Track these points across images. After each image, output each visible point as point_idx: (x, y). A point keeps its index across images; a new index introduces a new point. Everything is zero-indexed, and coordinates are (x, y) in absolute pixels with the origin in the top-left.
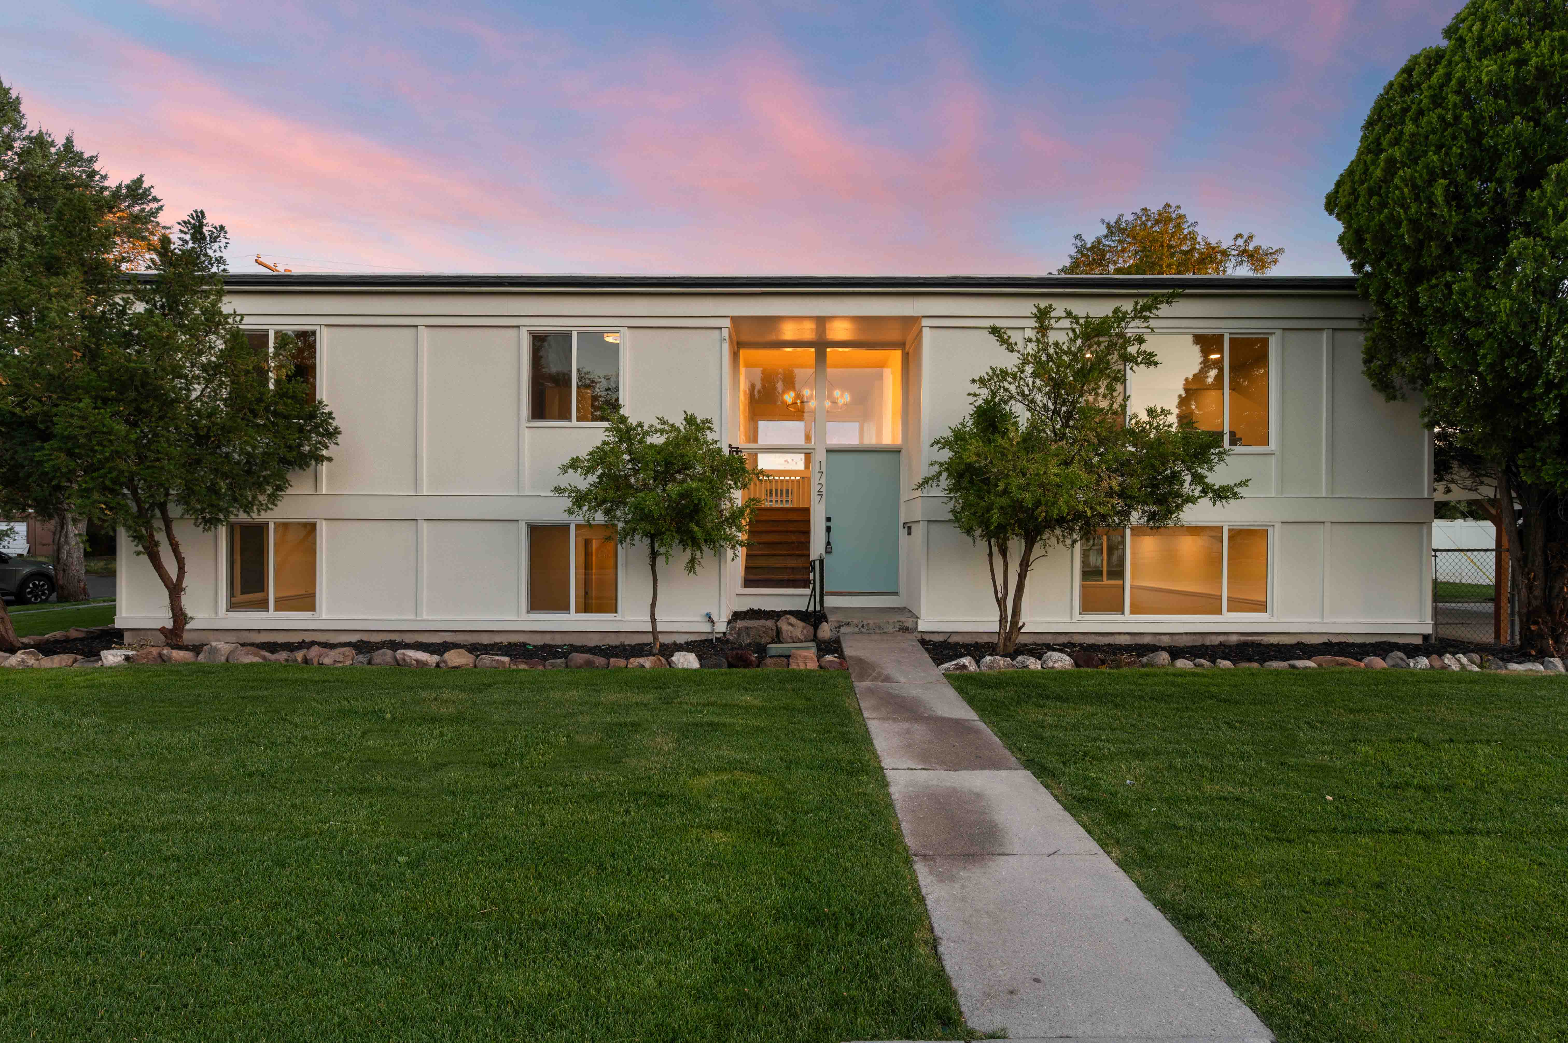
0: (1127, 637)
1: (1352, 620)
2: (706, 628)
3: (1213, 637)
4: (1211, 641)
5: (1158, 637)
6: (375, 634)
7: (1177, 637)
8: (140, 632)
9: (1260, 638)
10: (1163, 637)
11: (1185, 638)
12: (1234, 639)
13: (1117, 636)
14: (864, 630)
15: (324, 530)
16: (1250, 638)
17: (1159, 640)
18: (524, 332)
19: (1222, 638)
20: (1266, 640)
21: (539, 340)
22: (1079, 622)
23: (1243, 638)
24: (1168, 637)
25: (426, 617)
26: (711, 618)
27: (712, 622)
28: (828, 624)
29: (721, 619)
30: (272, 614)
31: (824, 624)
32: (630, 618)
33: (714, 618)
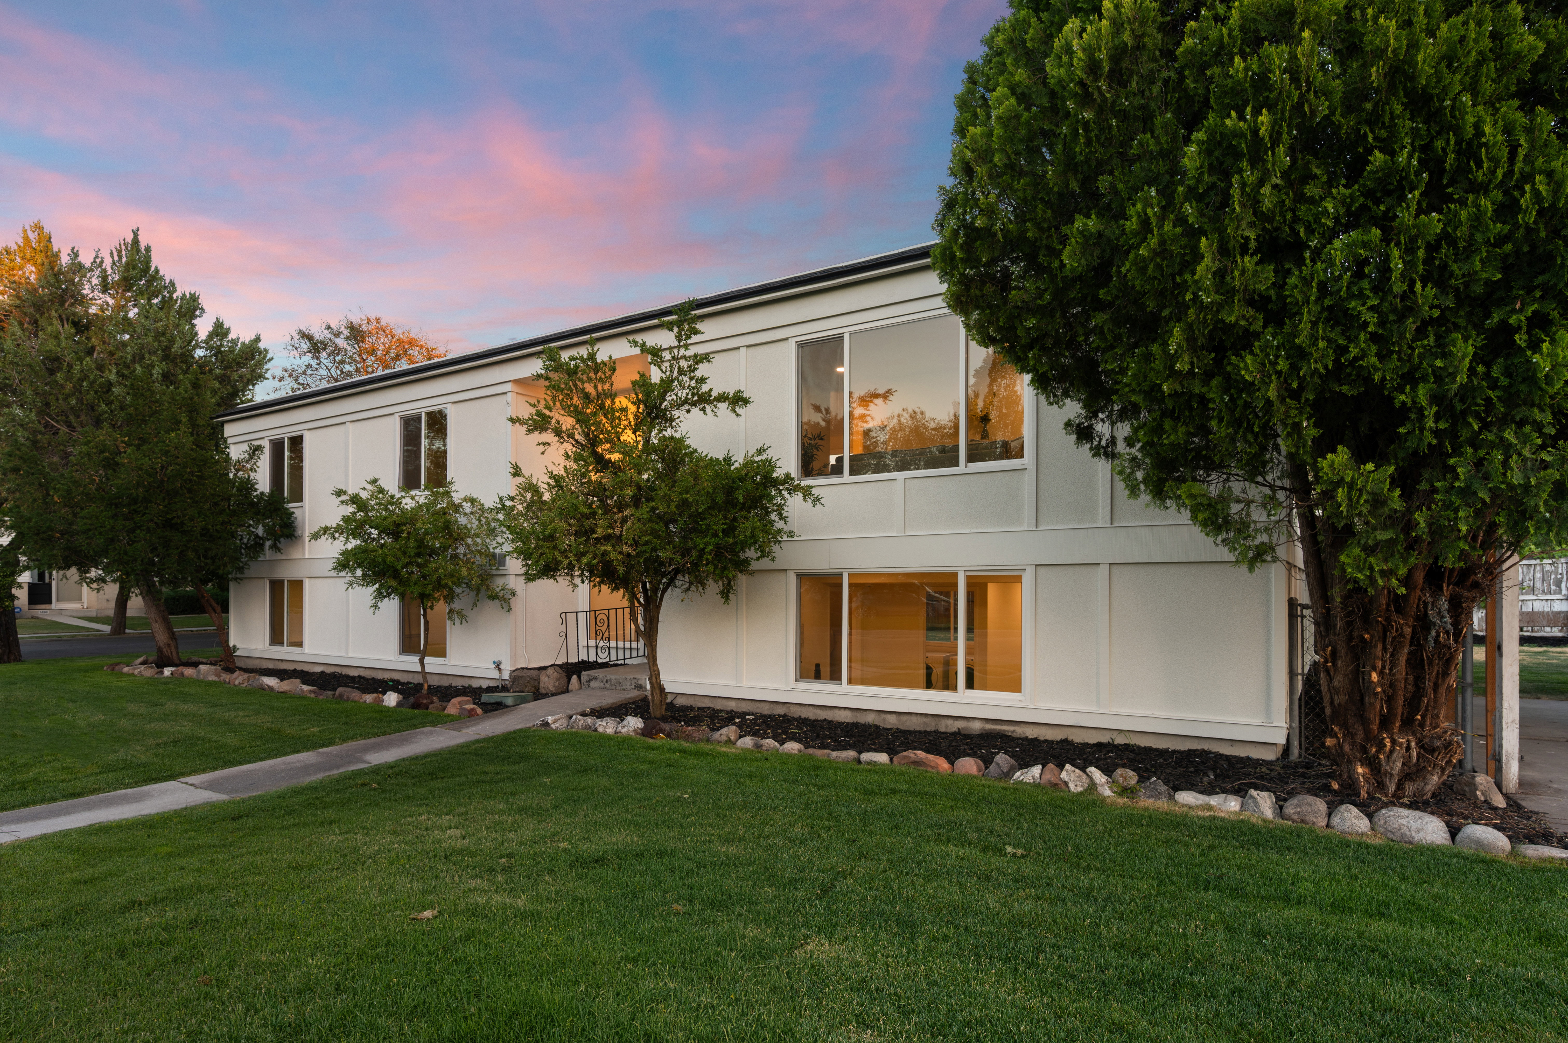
0: (848, 713)
1: (1149, 713)
2: (495, 674)
3: (950, 722)
4: (947, 726)
5: (883, 716)
7: (905, 718)
9: (1011, 728)
10: (889, 716)
11: (914, 719)
12: (977, 726)
13: (837, 711)
14: (608, 686)
15: (307, 584)
16: (998, 727)
17: (884, 720)
18: (397, 419)
19: (960, 724)
21: (410, 426)
22: (793, 690)
23: (989, 726)
24: (894, 716)
25: (350, 655)
26: (498, 666)
27: (499, 669)
28: (579, 677)
29: (507, 667)
30: (285, 648)
31: (575, 677)
32: (453, 663)
33: (502, 667)
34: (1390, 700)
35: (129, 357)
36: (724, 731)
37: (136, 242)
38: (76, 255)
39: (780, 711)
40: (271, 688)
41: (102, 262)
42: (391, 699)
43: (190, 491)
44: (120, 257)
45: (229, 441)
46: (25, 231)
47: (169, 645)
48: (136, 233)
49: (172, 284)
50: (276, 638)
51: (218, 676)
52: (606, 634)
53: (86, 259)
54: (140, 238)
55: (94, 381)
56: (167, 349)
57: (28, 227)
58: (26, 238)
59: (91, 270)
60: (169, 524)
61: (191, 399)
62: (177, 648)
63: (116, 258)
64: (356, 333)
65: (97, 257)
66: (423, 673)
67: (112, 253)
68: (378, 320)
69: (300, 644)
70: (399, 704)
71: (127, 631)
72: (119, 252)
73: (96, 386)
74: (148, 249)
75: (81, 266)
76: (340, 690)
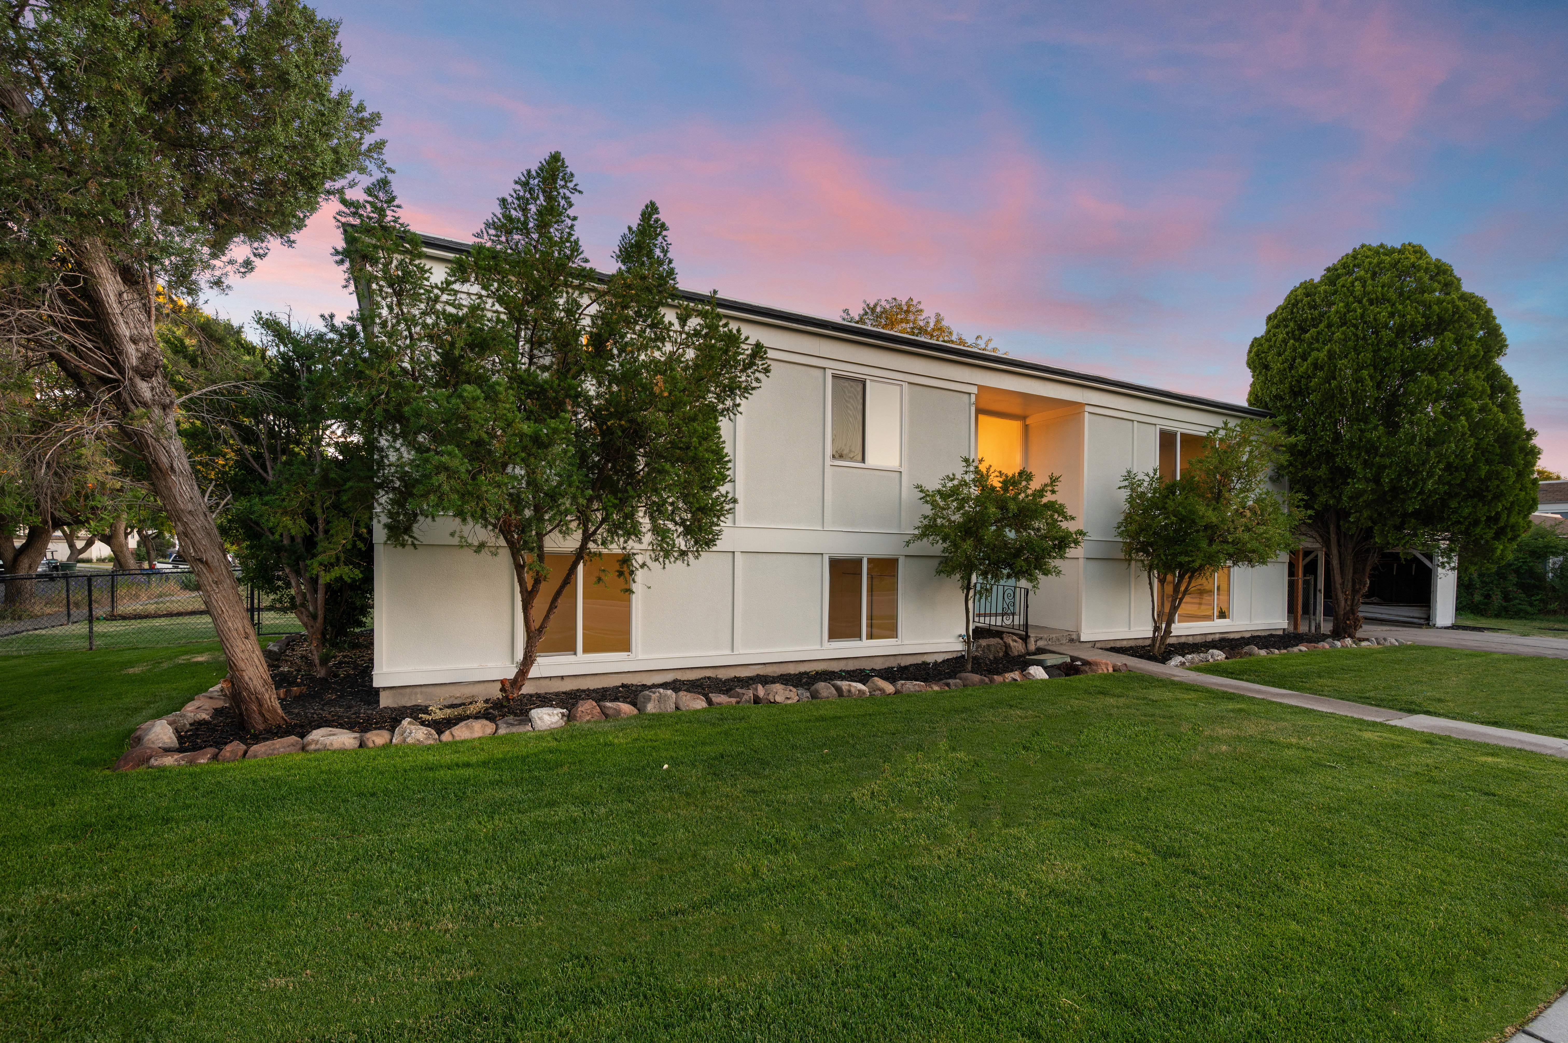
6: (688, 672)
8: (403, 691)
14: (1050, 643)
18: (829, 373)
20: (1231, 636)
25: (740, 651)
26: (963, 639)
27: (966, 642)
32: (909, 642)
33: (966, 639)
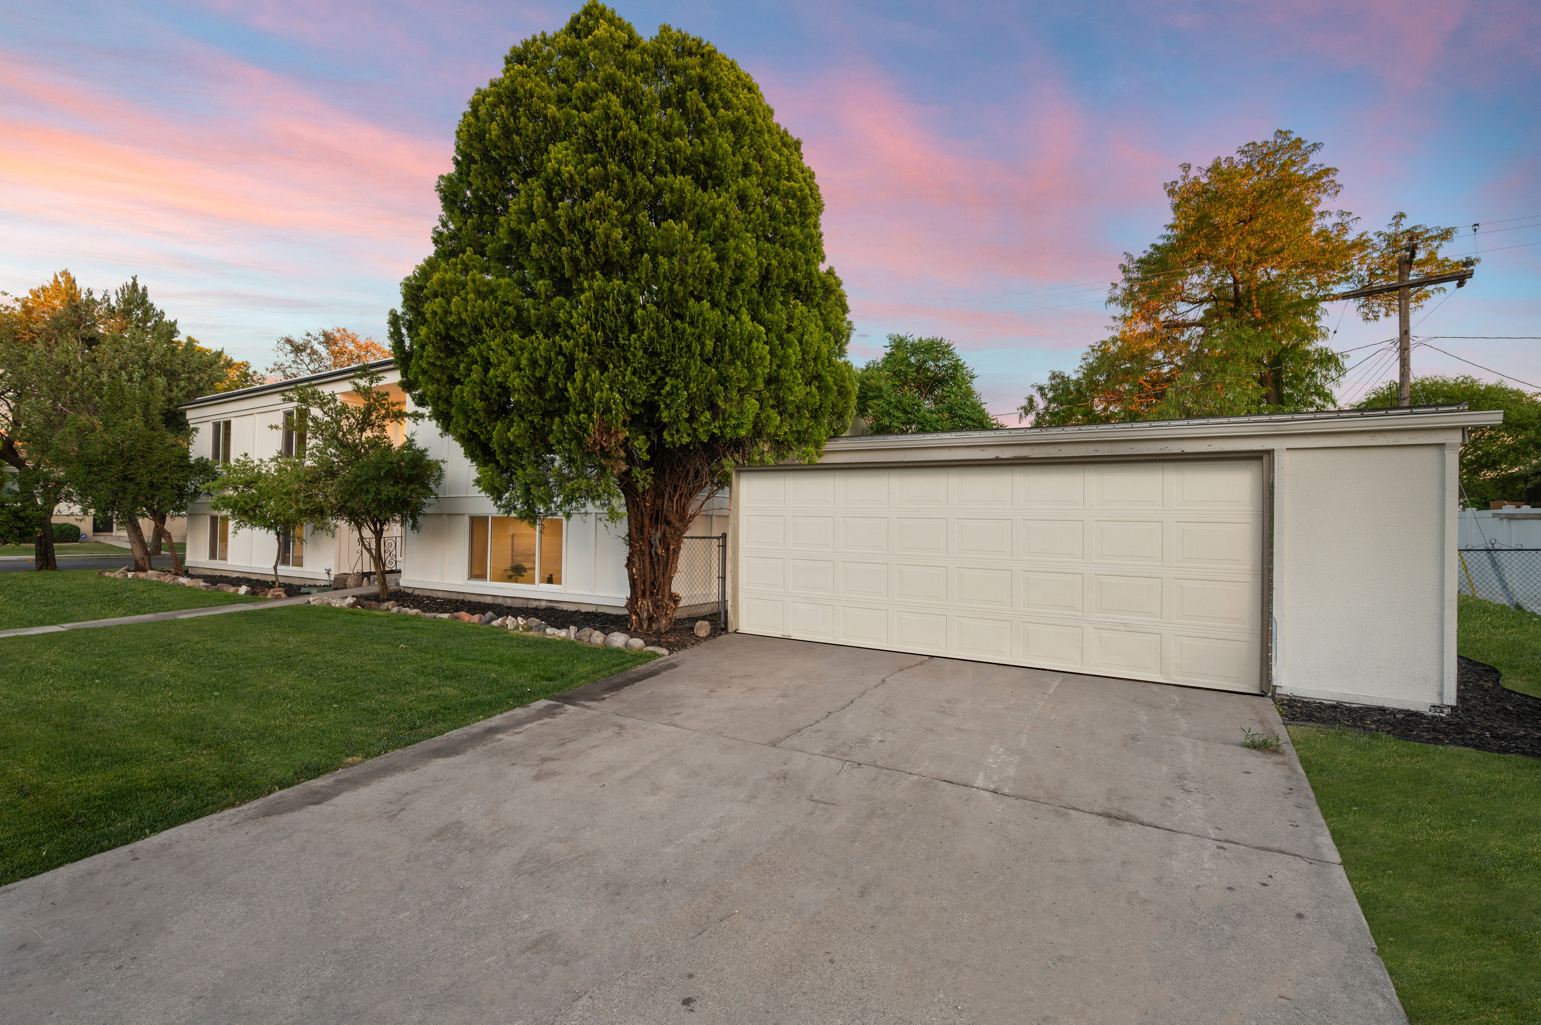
0: (490, 598)
2: (326, 577)
3: (533, 602)
7: (514, 600)
11: (518, 601)
12: (544, 604)
17: (506, 601)
19: (537, 603)
22: (468, 585)
23: (549, 604)
24: (510, 599)
25: (253, 565)
26: (328, 573)
27: (329, 574)
28: (369, 579)
29: (334, 573)
30: (217, 561)
31: (366, 578)
32: (307, 570)
33: (331, 573)
34: (644, 582)
35: (117, 366)
36: (386, 604)
37: (135, 284)
38: (91, 293)
39: (461, 597)
40: (184, 585)
41: (109, 299)
42: (243, 590)
43: (143, 457)
44: (123, 294)
45: (190, 422)
46: (56, 277)
47: (143, 559)
48: (134, 279)
49: (162, 313)
50: (213, 556)
51: (158, 577)
52: (394, 553)
53: (98, 297)
54: (137, 282)
55: (92, 382)
56: (145, 361)
57: (58, 274)
58: (56, 280)
59: (101, 304)
60: (126, 478)
61: (148, 397)
62: (150, 560)
63: (120, 295)
64: (329, 339)
65: (105, 295)
66: (276, 575)
67: (117, 292)
68: (344, 330)
69: (225, 559)
70: (246, 593)
71: (162, 552)
72: (123, 291)
73: (93, 384)
74: (145, 289)
75: (93, 300)
76: (219, 585)
